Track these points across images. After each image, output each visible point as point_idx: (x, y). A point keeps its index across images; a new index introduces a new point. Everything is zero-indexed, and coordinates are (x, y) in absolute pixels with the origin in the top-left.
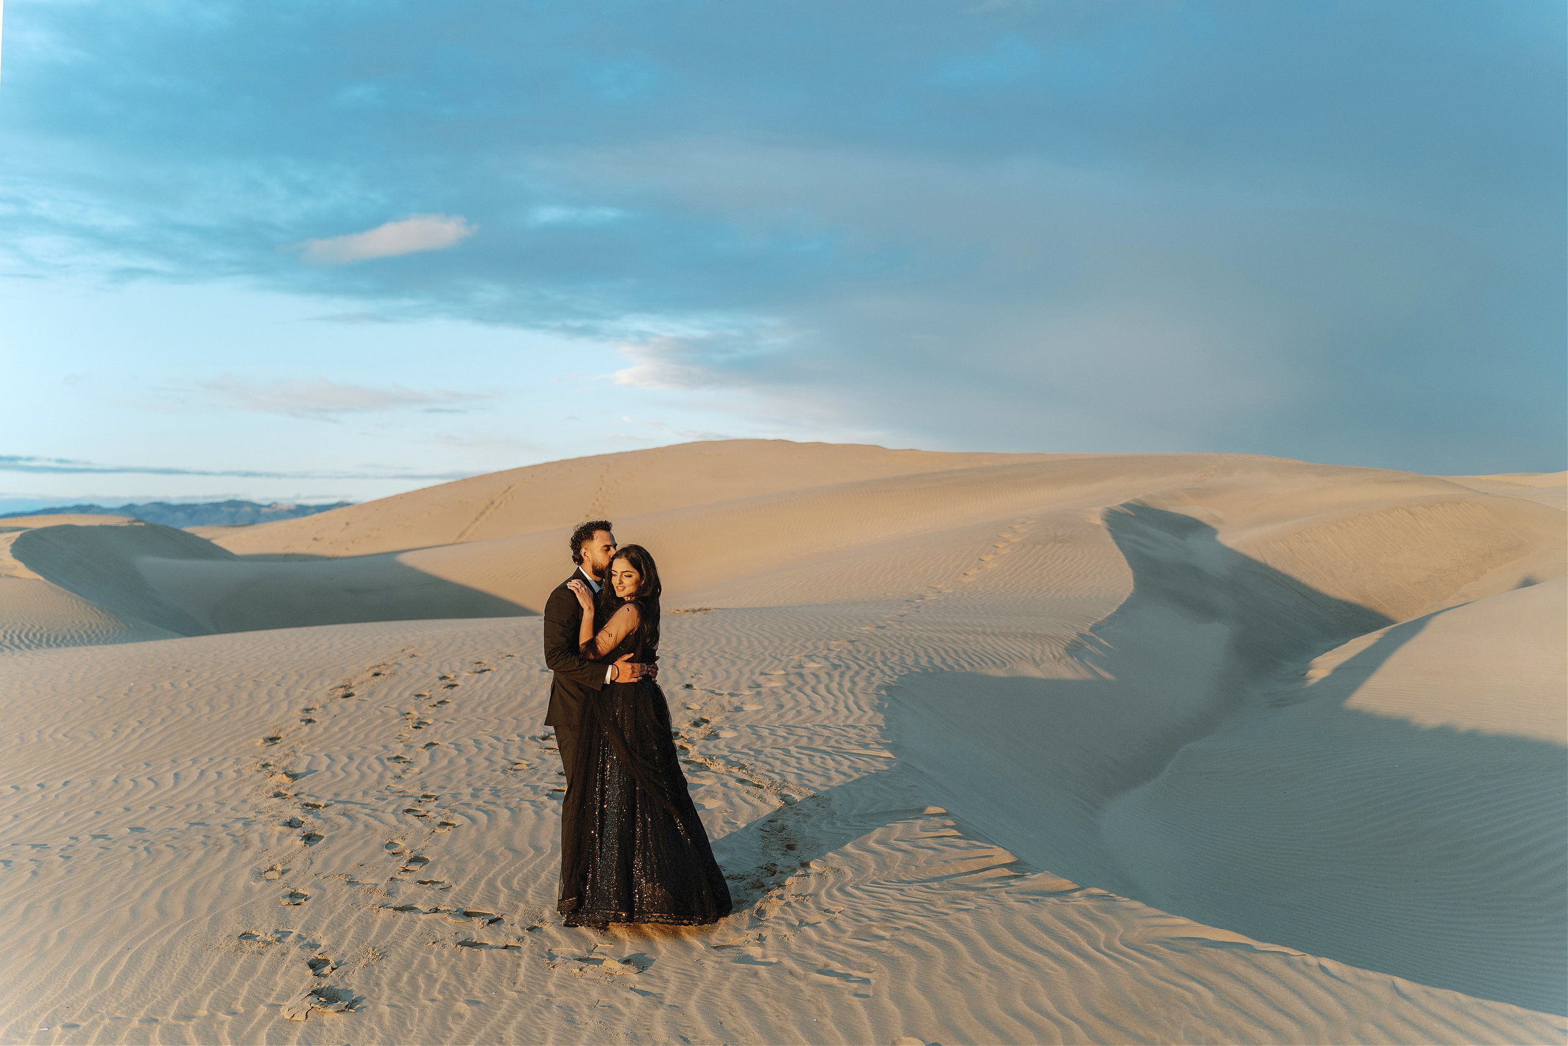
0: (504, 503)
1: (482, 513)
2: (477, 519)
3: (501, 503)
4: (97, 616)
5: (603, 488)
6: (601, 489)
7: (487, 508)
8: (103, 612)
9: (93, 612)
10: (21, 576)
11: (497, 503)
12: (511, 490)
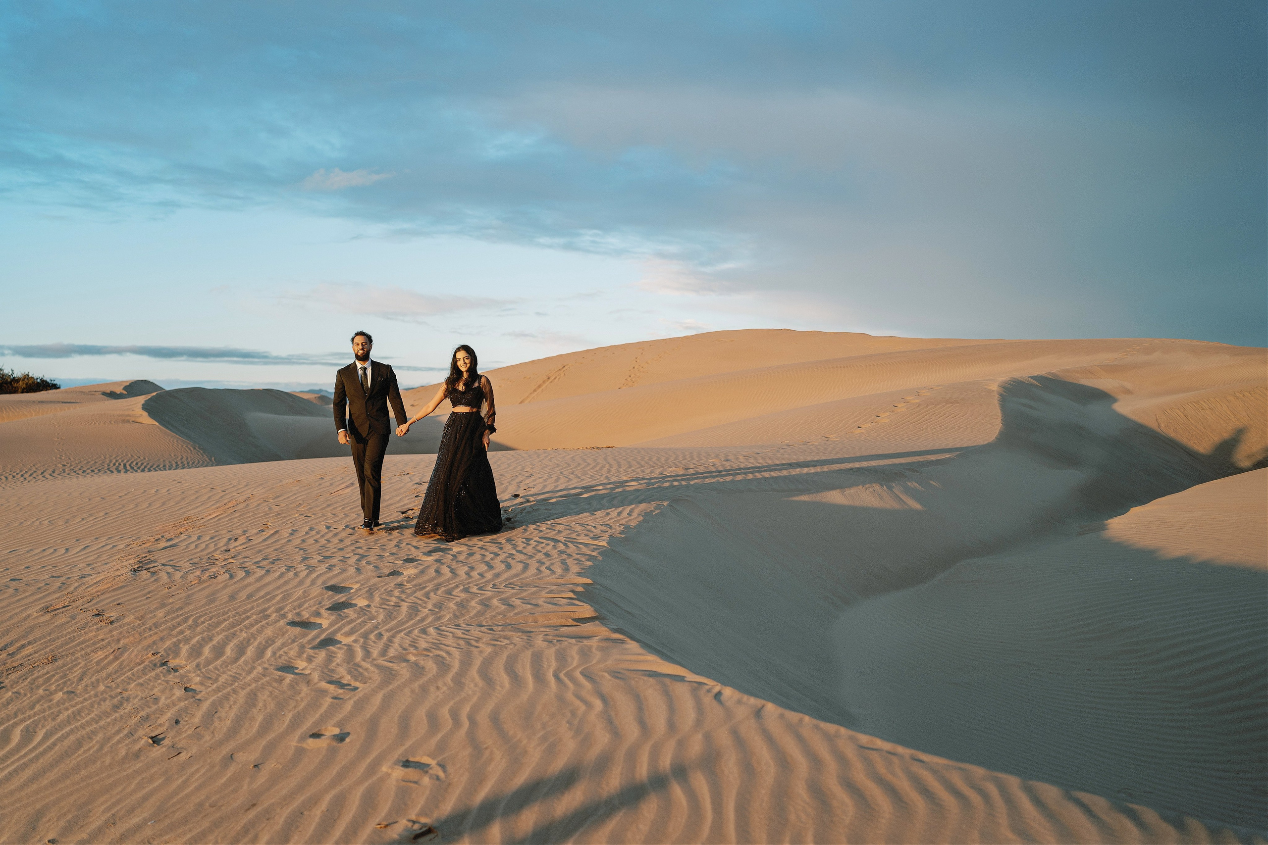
0: (558, 378)
1: (539, 386)
2: (535, 391)
3: (555, 378)
4: (189, 451)
5: (636, 367)
6: (634, 368)
7: (544, 382)
8: (194, 448)
9: (187, 448)
10: (143, 422)
11: (552, 379)
12: (564, 369)
